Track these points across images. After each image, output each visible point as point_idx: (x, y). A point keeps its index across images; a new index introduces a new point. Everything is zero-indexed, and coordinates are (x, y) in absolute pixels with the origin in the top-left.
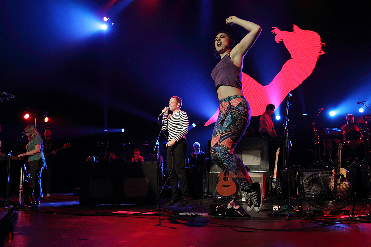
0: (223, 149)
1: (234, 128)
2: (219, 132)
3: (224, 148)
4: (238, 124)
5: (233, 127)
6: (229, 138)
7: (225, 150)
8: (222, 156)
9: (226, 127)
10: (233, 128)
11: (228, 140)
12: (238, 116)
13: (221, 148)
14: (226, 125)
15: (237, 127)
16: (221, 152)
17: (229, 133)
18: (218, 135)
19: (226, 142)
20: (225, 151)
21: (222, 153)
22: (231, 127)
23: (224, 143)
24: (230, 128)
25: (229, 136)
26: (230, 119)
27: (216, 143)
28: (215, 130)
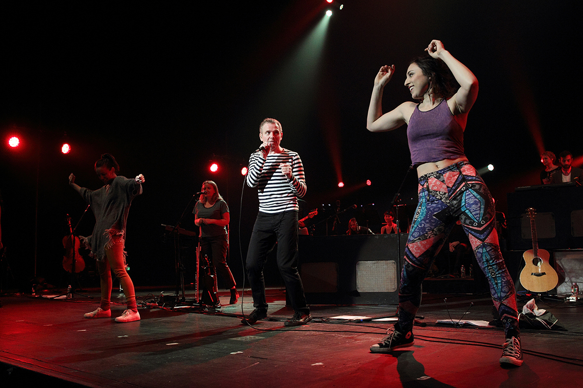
2: (433, 230)
18: (429, 237)
27: (425, 250)
28: (422, 226)
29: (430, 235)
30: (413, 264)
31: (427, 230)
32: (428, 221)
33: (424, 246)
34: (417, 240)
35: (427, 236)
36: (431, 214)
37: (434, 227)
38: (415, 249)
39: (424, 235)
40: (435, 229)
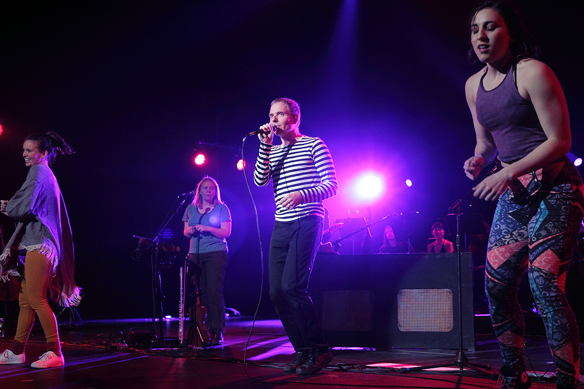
0: (541, 276)
1: (557, 227)
2: (512, 234)
3: (543, 275)
4: (563, 219)
5: (554, 224)
6: (549, 251)
7: (545, 279)
8: (541, 292)
9: (538, 226)
10: (554, 227)
11: (546, 255)
12: (562, 202)
13: (536, 274)
14: (536, 223)
15: (562, 225)
16: (537, 284)
17: (545, 239)
18: (508, 243)
19: (544, 261)
20: (547, 283)
21: (540, 287)
22: (549, 226)
23: (540, 262)
24: (546, 229)
25: (546, 246)
26: (544, 209)
27: (505, 260)
28: (498, 228)
29: (508, 240)
30: (492, 279)
31: (503, 234)
32: (502, 221)
33: (503, 254)
34: (494, 246)
35: (505, 241)
36: (506, 212)
37: (512, 230)
38: (493, 258)
39: (500, 239)
40: (514, 233)
